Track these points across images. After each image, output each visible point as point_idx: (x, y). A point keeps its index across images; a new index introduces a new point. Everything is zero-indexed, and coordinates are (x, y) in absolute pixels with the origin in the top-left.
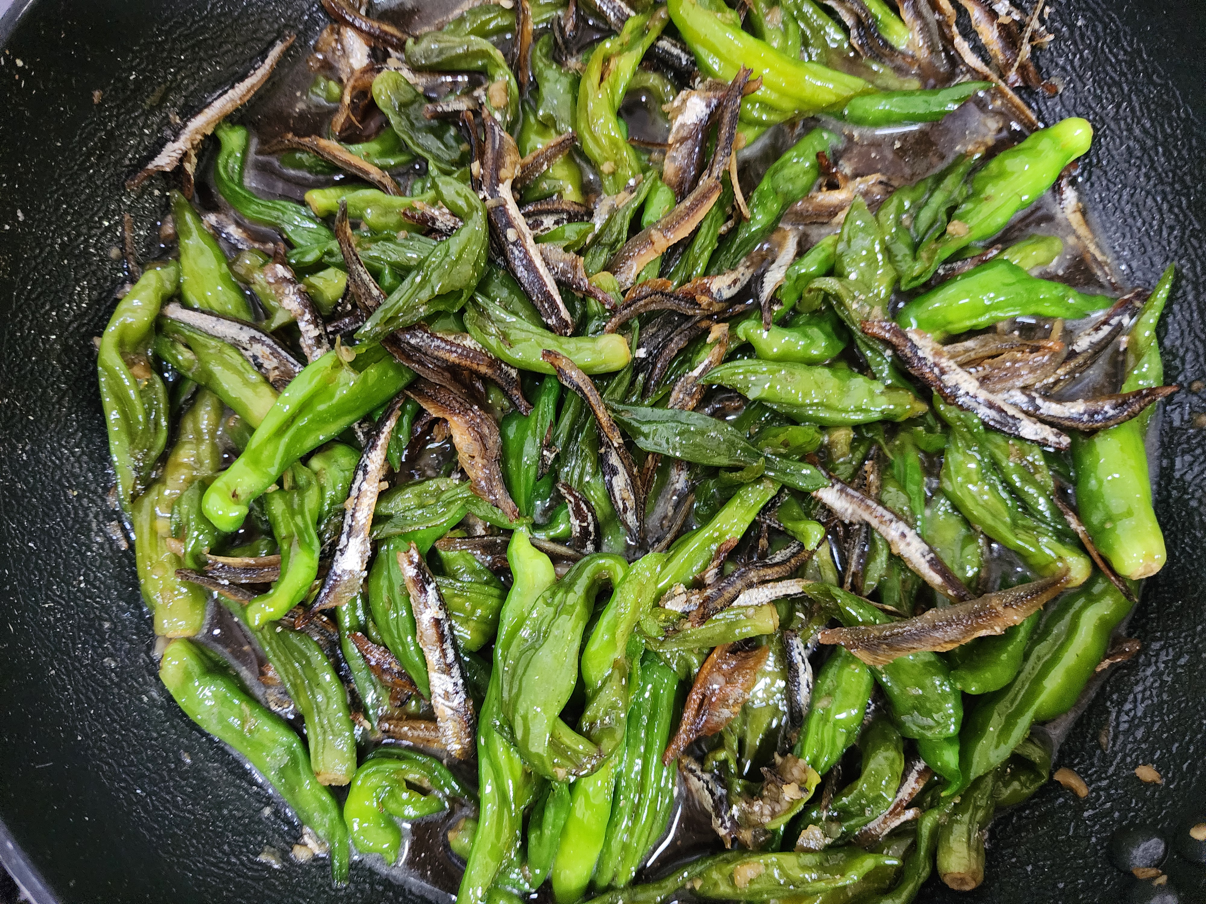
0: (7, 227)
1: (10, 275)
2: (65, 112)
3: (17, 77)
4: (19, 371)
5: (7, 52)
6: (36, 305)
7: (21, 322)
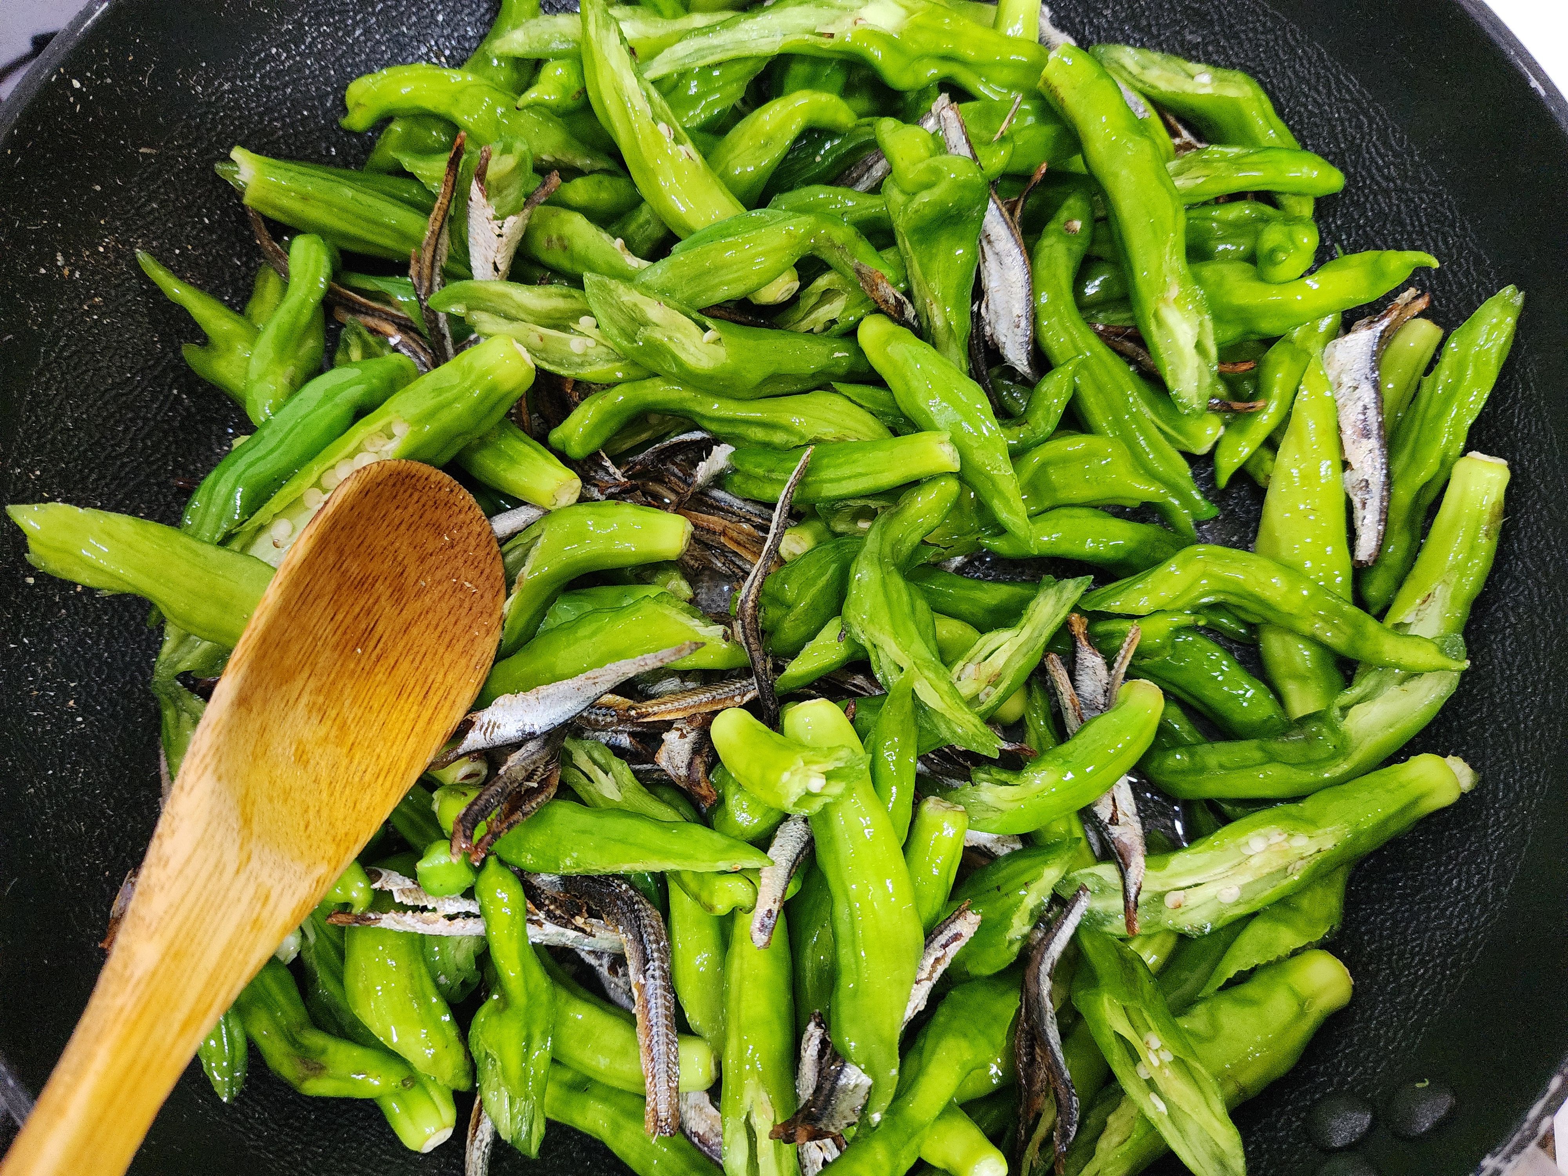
0: (43, 271)
1: (40, 326)
2: (125, 147)
3: (72, 100)
4: (38, 439)
5: (62, 70)
6: (68, 365)
7: (47, 383)
